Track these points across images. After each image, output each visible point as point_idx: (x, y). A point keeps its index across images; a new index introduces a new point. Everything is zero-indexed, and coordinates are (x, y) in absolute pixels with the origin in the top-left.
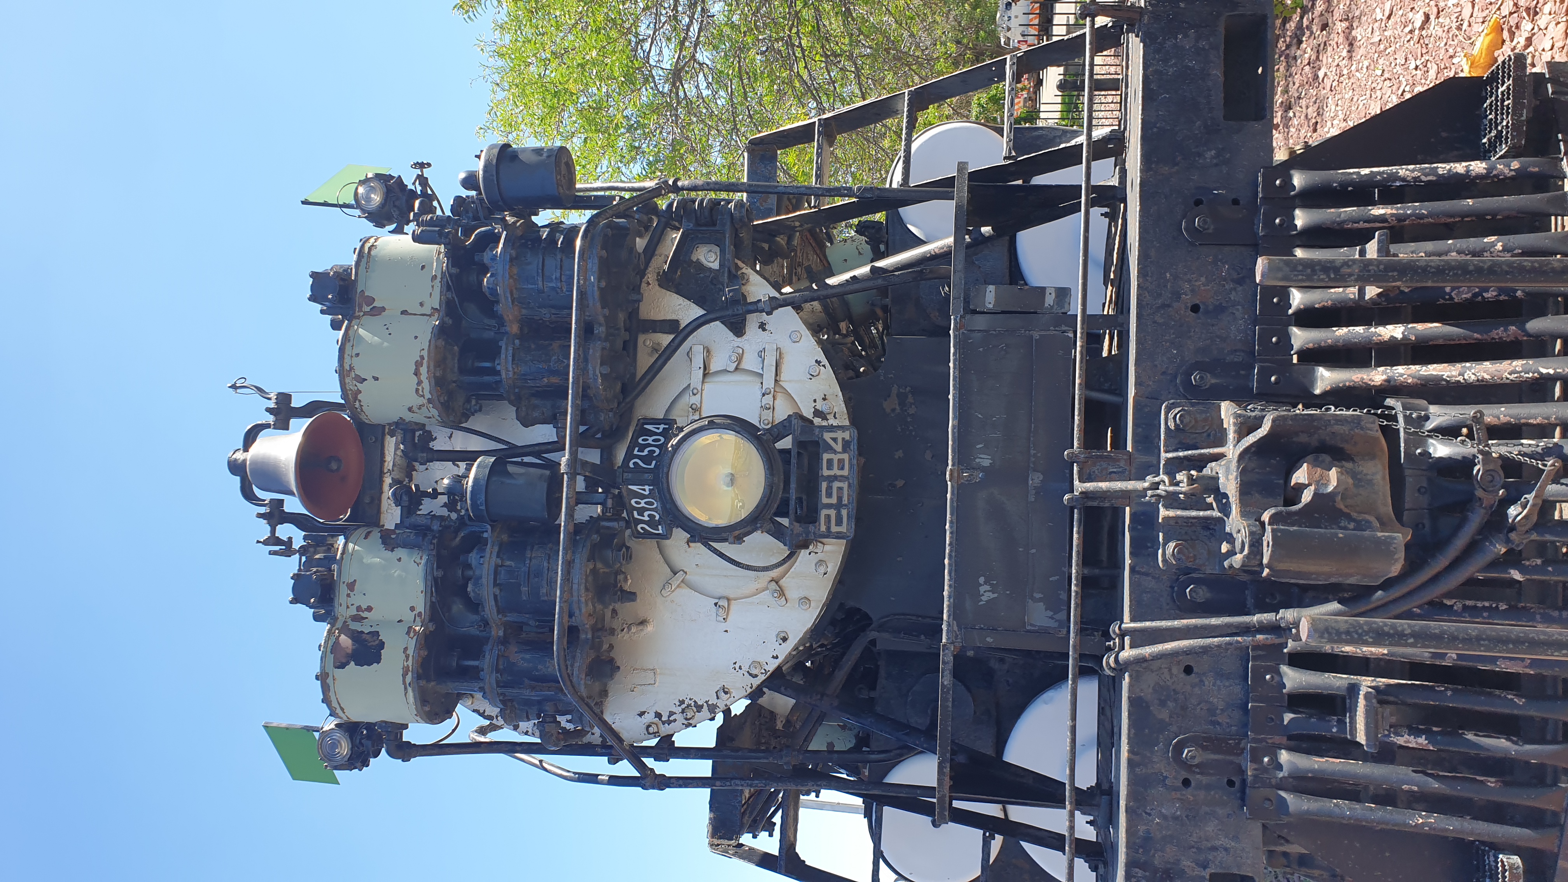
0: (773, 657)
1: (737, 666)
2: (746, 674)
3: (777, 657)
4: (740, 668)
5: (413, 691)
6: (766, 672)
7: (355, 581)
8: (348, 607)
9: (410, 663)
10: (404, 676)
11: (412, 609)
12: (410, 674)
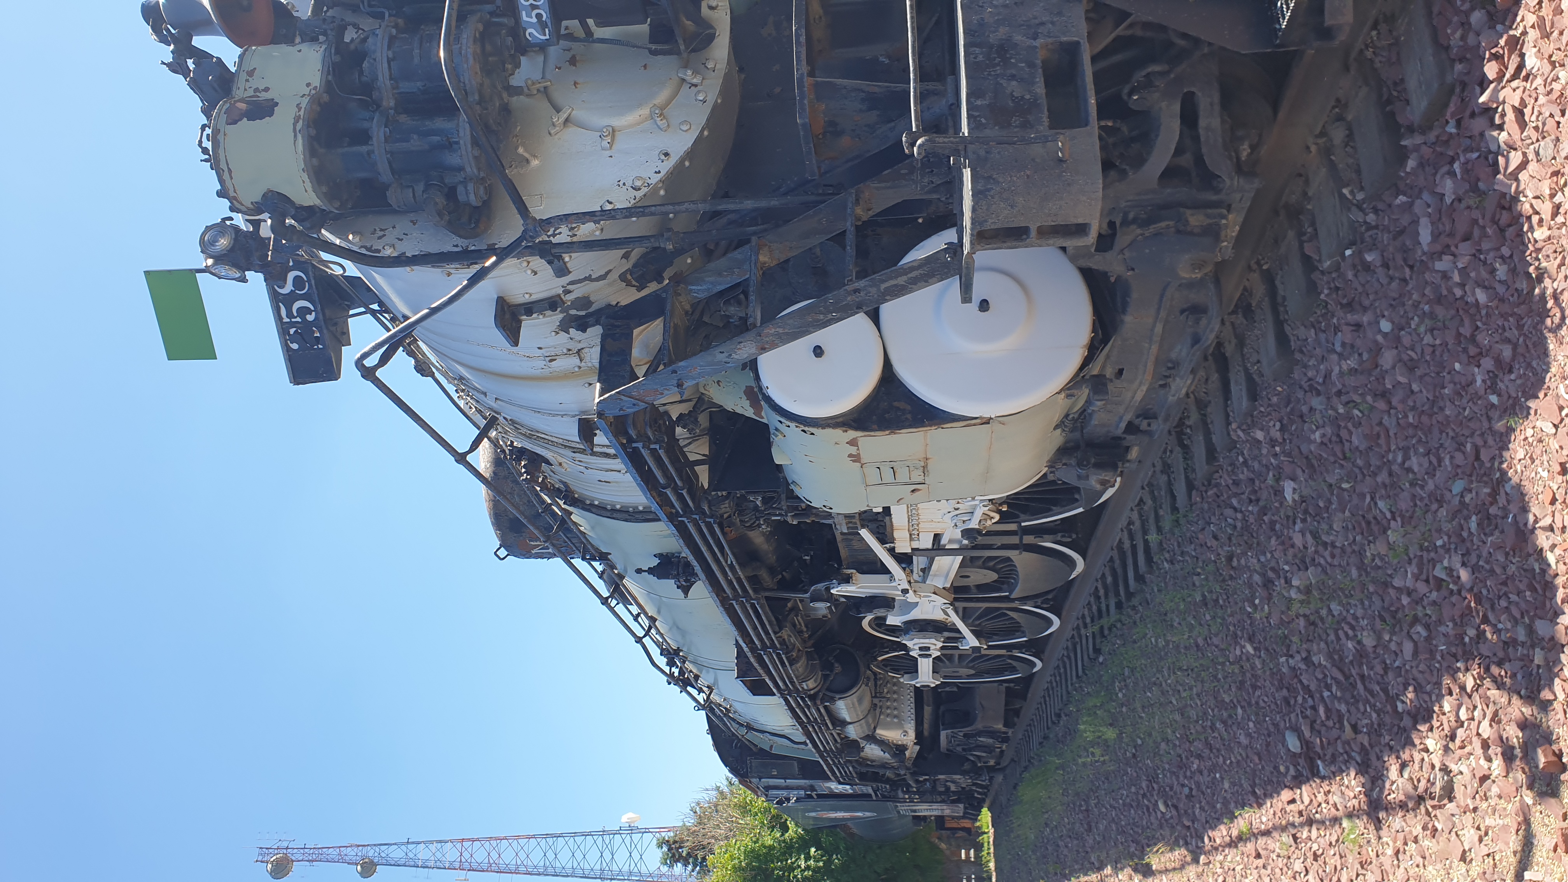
0: (656, 172)
1: (621, 183)
2: (630, 189)
3: (659, 172)
4: (624, 184)
5: (303, 137)
6: (649, 185)
7: (255, 69)
8: (245, 90)
9: (302, 113)
10: (295, 125)
11: (308, 85)
12: (301, 122)
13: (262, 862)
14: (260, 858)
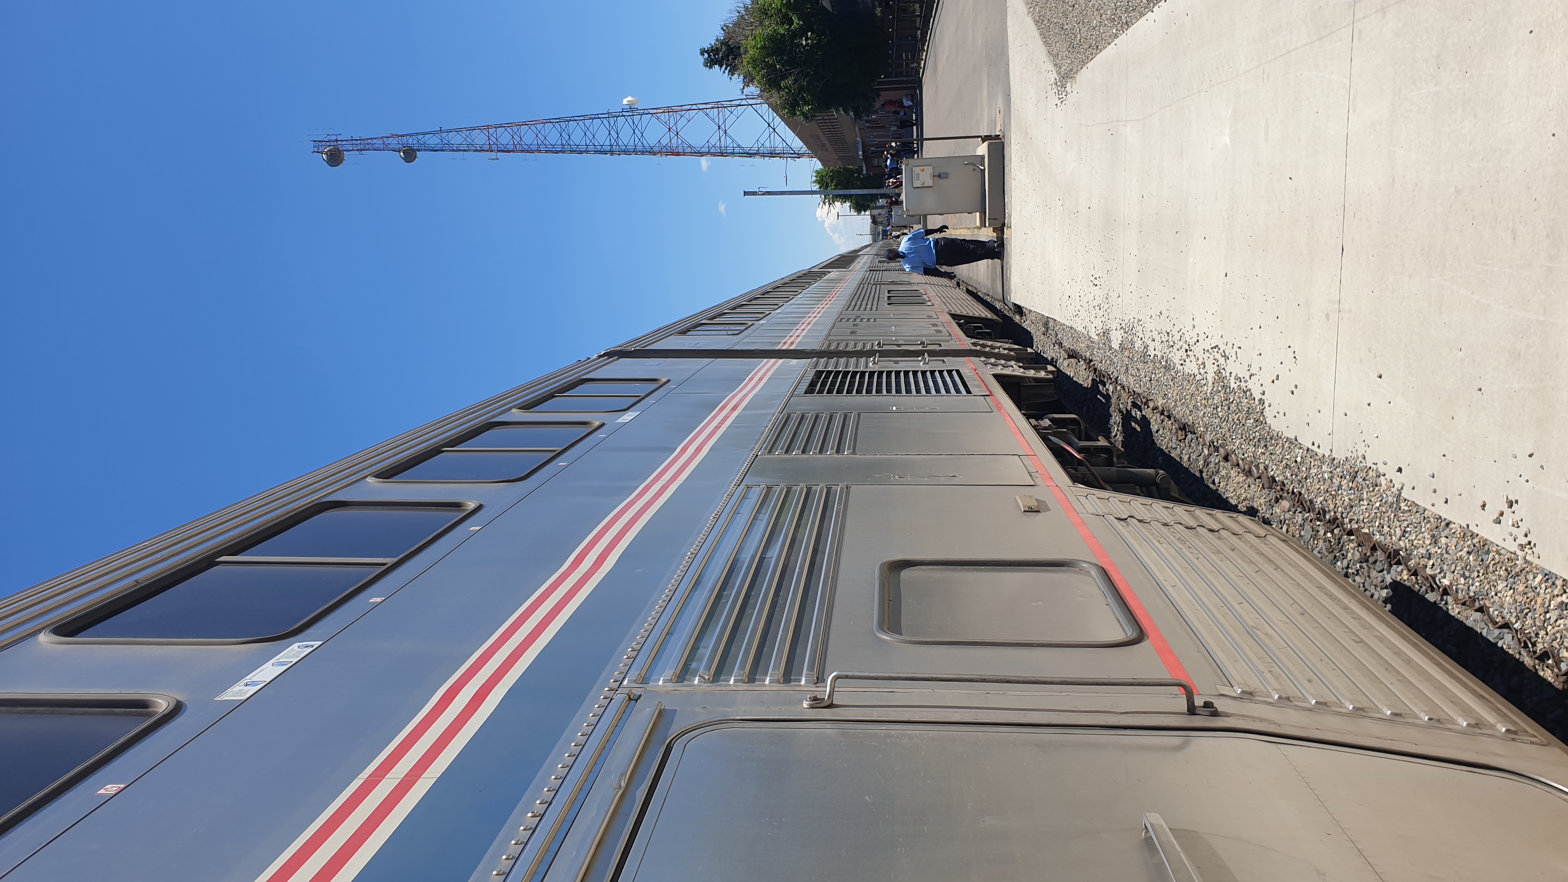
13: (318, 152)
14: (316, 150)
